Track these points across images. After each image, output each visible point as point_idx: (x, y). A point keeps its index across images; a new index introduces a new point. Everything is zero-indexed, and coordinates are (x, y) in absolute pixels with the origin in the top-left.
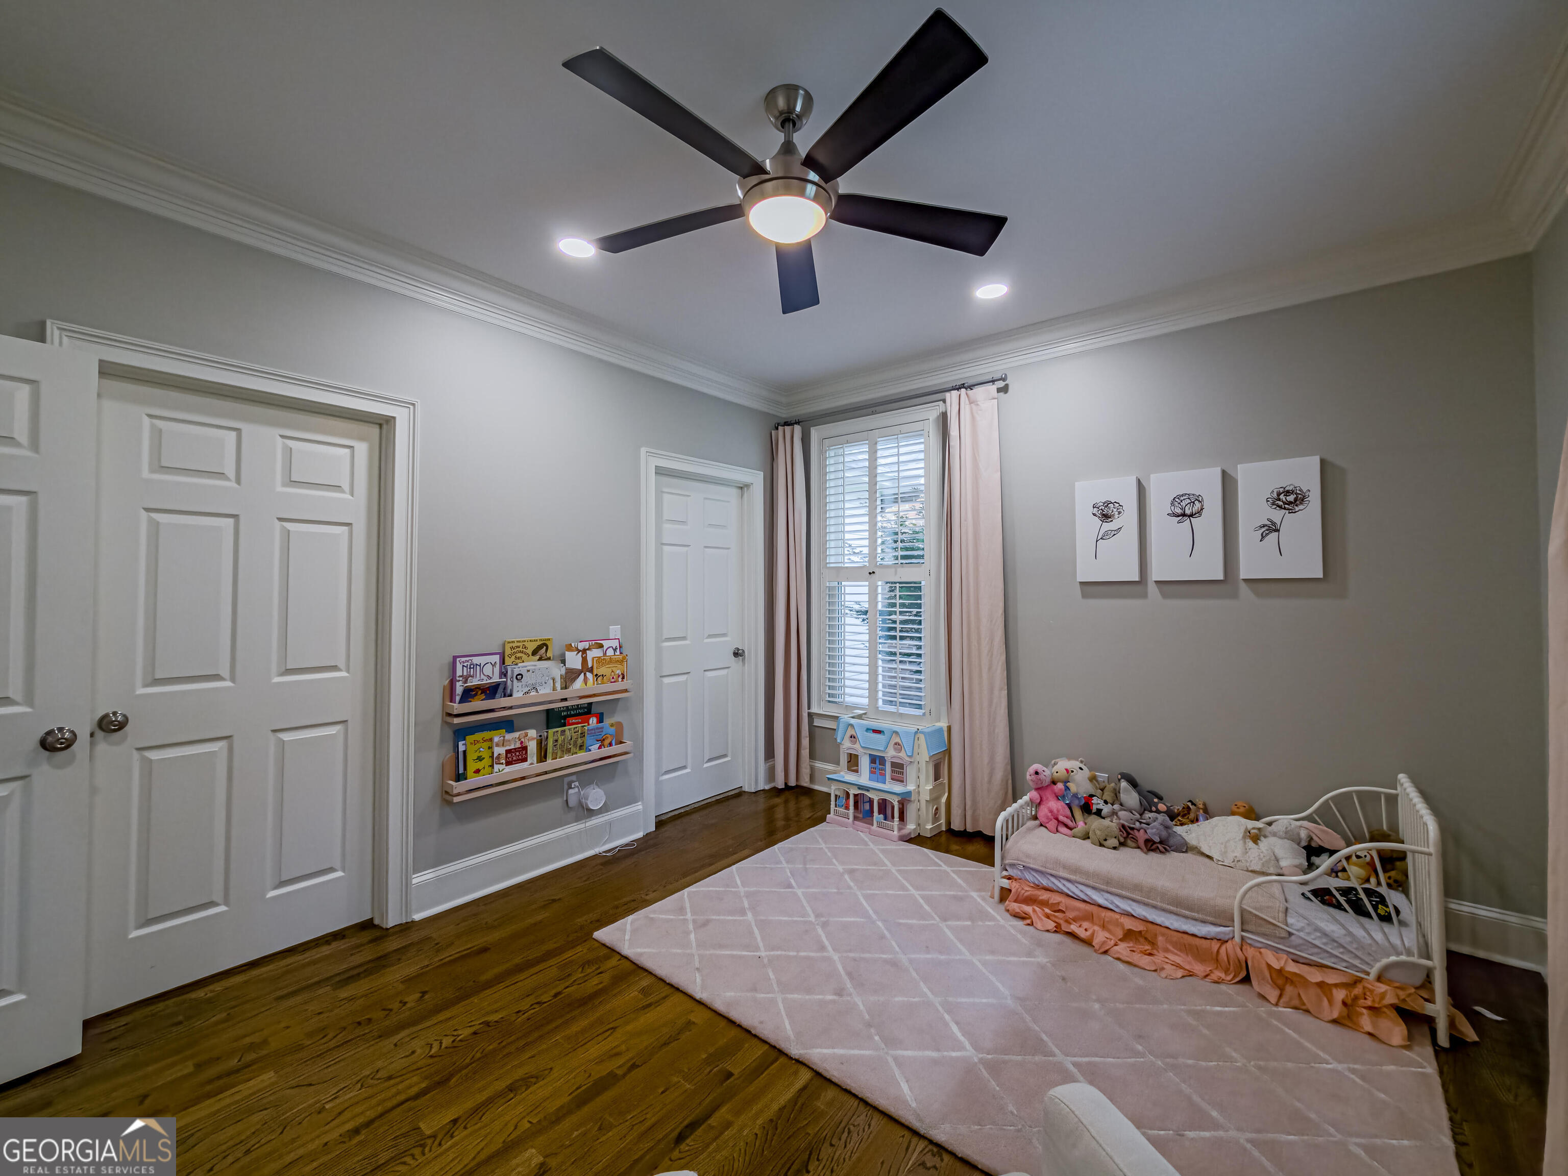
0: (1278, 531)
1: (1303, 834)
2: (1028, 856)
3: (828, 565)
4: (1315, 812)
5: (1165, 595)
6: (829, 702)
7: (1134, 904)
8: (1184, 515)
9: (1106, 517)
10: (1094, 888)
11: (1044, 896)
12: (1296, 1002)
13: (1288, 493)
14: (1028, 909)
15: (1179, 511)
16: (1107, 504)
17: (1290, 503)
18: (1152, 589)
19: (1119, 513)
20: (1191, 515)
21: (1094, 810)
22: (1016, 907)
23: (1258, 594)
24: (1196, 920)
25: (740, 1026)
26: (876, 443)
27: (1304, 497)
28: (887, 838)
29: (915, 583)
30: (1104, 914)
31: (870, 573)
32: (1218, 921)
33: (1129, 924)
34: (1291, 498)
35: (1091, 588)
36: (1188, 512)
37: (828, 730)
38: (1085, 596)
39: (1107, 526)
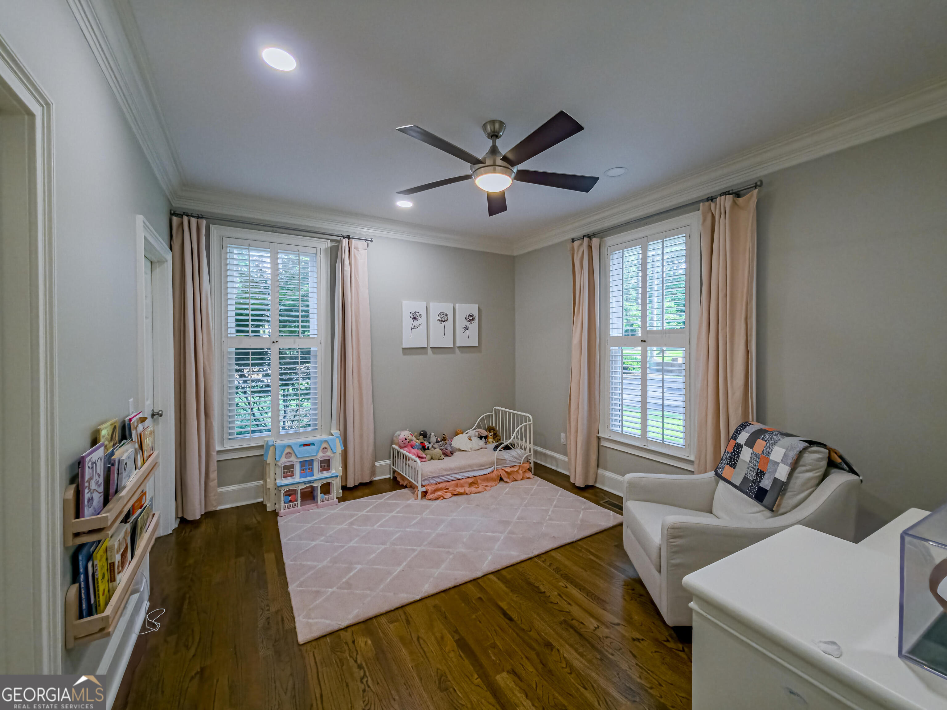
0: (468, 329)
1: (477, 434)
2: (431, 472)
3: (229, 335)
4: (476, 426)
5: (434, 353)
6: (230, 439)
7: (468, 473)
8: (442, 321)
9: (415, 319)
10: (456, 473)
11: (440, 486)
12: (513, 480)
13: (470, 316)
14: (439, 493)
15: (440, 319)
16: (416, 313)
17: (471, 320)
18: (429, 351)
19: (420, 317)
20: (444, 321)
21: (427, 448)
22: (431, 496)
23: (462, 352)
24: (485, 469)
25: (450, 589)
26: (278, 253)
27: (474, 319)
28: (332, 505)
29: (307, 349)
30: (461, 481)
31: (273, 342)
32: (490, 466)
33: (470, 480)
34: (471, 318)
35: (407, 351)
36: (443, 320)
37: (229, 461)
38: (404, 354)
39: (416, 323)
